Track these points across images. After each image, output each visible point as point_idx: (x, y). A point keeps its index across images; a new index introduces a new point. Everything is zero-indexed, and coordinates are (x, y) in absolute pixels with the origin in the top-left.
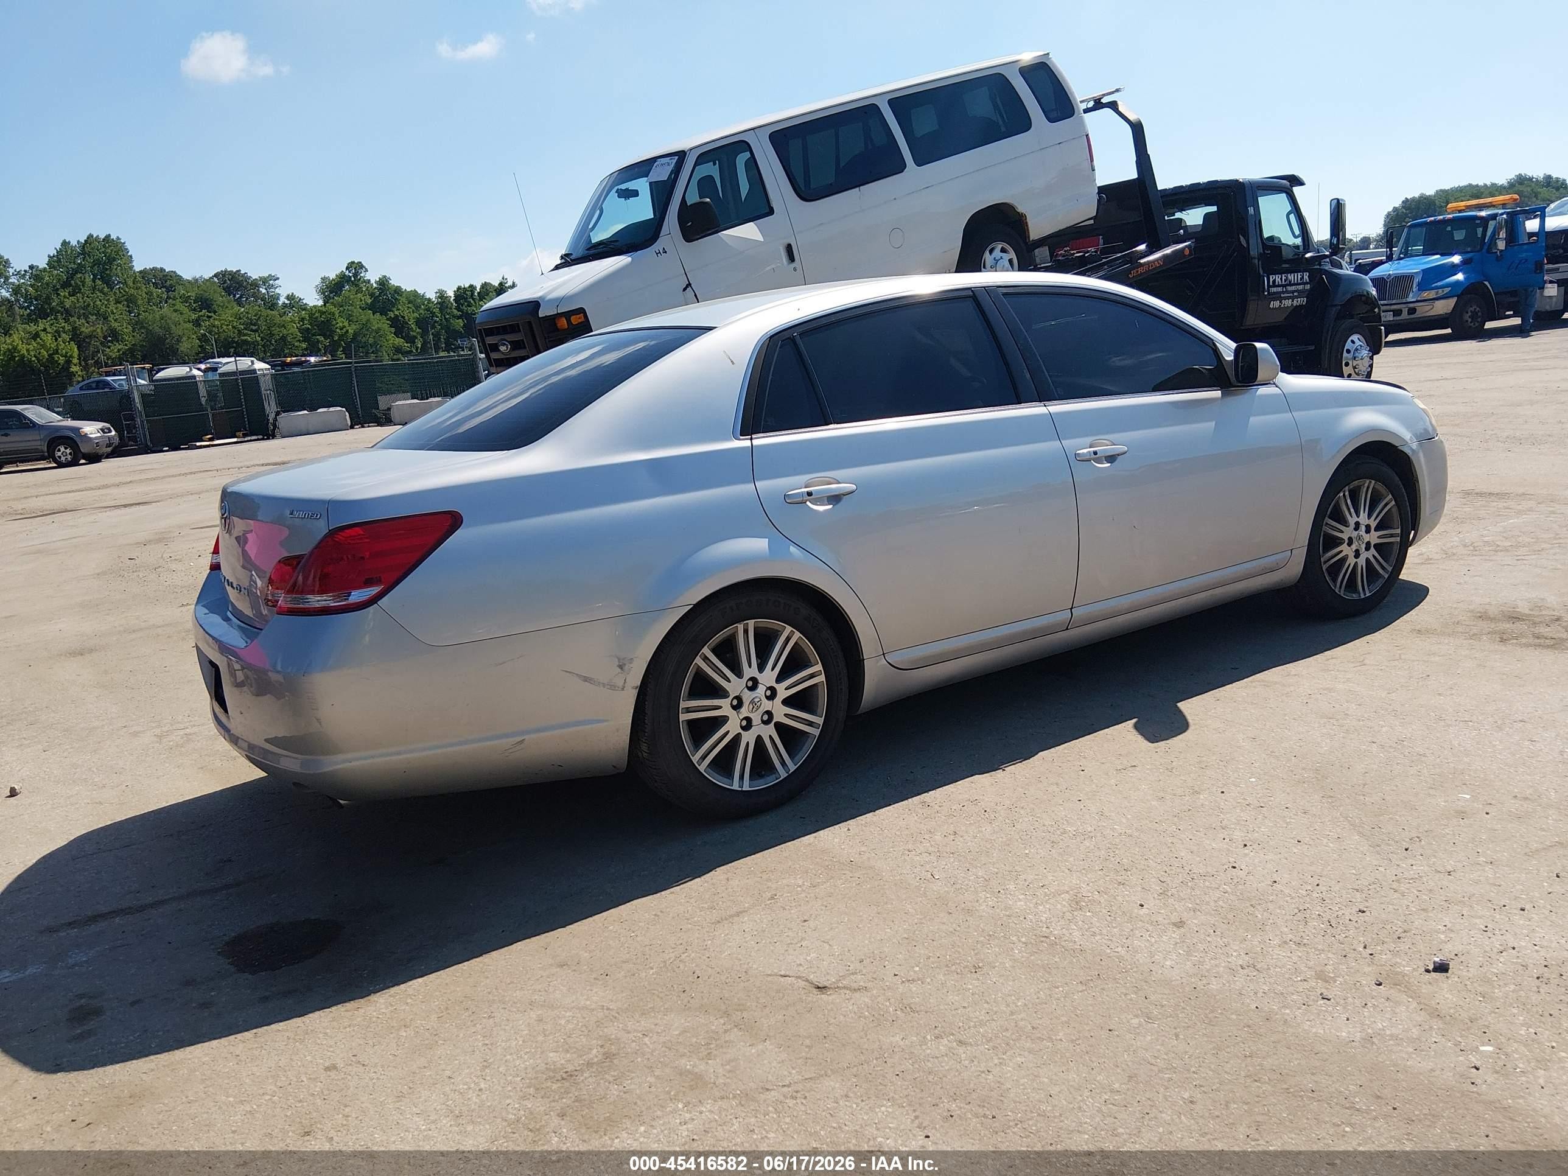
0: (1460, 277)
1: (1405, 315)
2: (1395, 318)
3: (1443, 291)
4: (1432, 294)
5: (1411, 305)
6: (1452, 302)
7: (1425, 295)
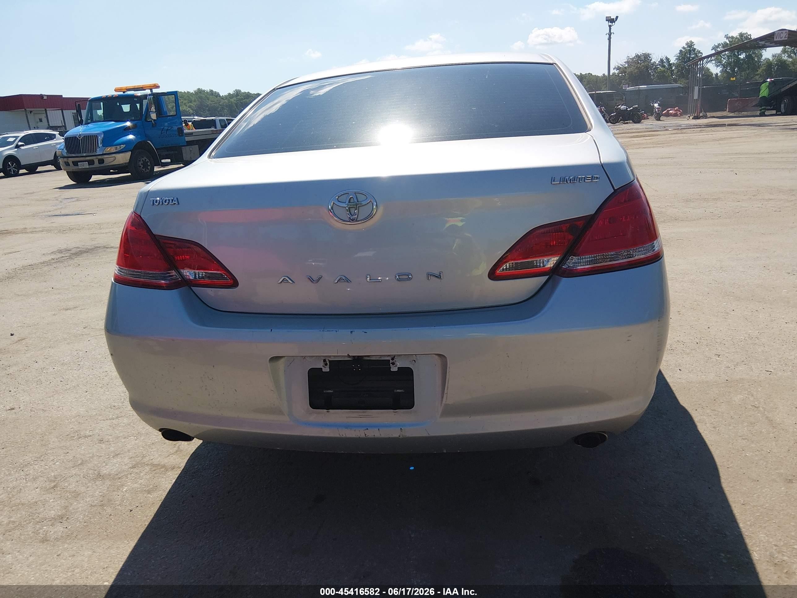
0: (131, 137)
1: (96, 164)
2: (91, 166)
3: (120, 147)
4: (113, 149)
5: (100, 157)
6: (129, 154)
7: (108, 150)
